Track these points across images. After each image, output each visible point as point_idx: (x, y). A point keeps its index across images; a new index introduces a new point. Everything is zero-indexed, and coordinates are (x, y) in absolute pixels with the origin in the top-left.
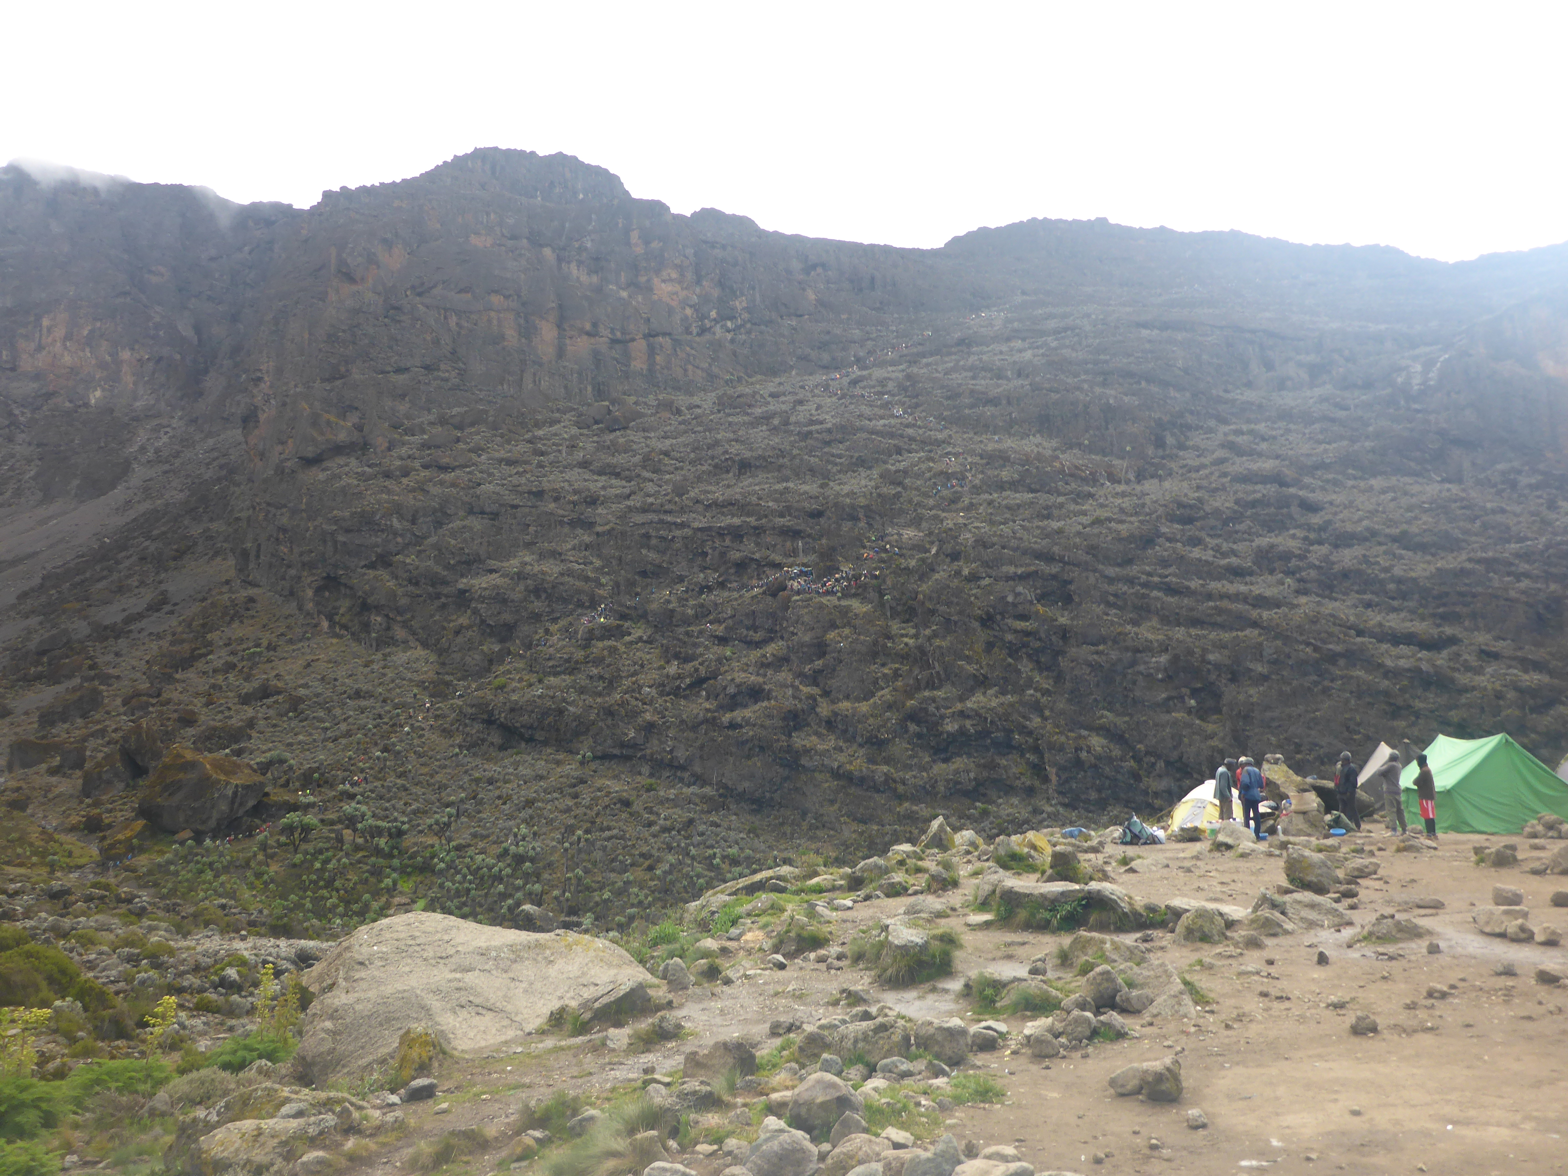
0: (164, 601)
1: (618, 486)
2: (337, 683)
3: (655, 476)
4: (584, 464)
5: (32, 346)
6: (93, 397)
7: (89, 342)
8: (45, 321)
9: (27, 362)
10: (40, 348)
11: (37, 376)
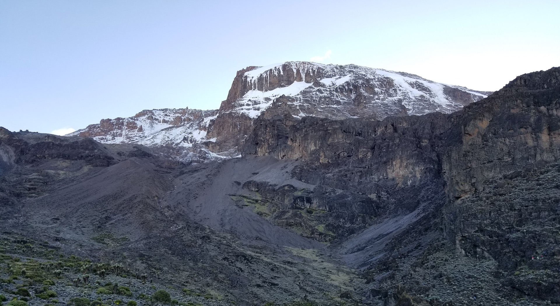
0: (419, 246)
2: (463, 273)
5: (392, 171)
6: (409, 183)
7: (406, 167)
8: (394, 163)
9: (390, 176)
10: (393, 171)
11: (393, 179)
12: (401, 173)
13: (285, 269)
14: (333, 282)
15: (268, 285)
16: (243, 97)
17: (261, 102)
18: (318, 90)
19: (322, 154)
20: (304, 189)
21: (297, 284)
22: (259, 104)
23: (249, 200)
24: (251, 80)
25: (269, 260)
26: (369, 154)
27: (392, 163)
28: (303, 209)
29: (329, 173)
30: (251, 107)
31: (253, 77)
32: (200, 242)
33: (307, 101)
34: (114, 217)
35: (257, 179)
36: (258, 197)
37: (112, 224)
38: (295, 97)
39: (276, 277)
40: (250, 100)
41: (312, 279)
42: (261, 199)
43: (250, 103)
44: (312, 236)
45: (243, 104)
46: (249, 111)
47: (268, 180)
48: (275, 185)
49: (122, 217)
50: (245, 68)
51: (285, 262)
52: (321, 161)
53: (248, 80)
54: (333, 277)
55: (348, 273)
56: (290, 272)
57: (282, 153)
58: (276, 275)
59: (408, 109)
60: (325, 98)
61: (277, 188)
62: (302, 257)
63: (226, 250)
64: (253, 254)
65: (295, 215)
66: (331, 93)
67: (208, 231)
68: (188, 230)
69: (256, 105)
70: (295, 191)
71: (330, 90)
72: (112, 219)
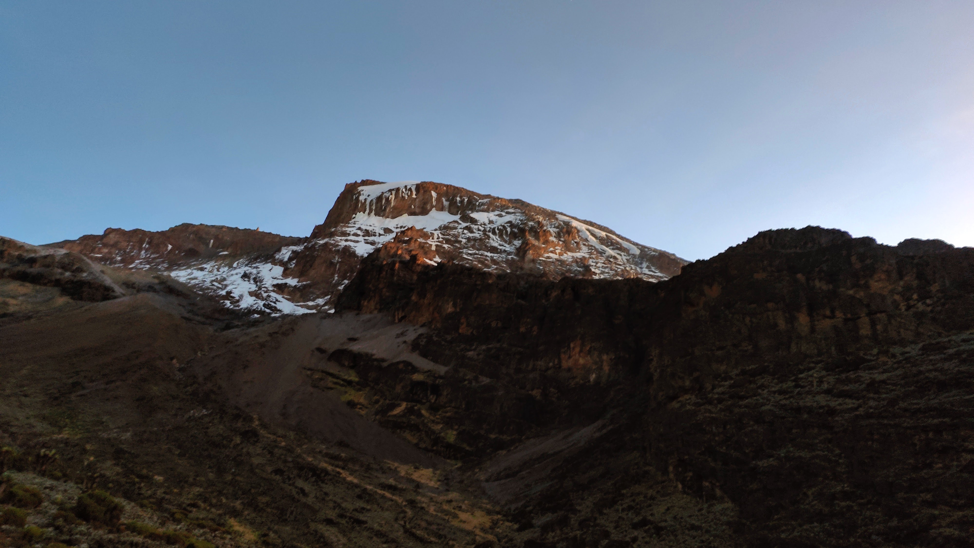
0: (608, 473)
1: (850, 403)
2: (682, 520)
3: (876, 396)
4: (828, 392)
5: (567, 356)
6: (593, 377)
7: (589, 352)
8: (572, 345)
9: (565, 364)
10: (570, 357)
11: (569, 370)
12: (581, 361)
13: (383, 497)
14: (463, 526)
15: (347, 522)
16: (350, 222)
17: (377, 234)
18: (467, 227)
19: (463, 320)
20: (429, 371)
21: (399, 524)
22: (375, 236)
23: (335, 380)
24: (365, 200)
25: (355, 481)
26: (535, 328)
27: (569, 345)
28: (424, 404)
29: (471, 350)
30: (361, 238)
31: (369, 196)
32: (238, 440)
33: (448, 241)
34: (90, 384)
35: (355, 347)
36: (353, 377)
37: (81, 395)
38: (431, 233)
39: (363, 509)
40: (359, 229)
41: (427, 517)
42: (357, 379)
43: (359, 232)
44: (435, 448)
45: (348, 232)
46: (355, 244)
47: (374, 352)
48: (383, 360)
49: (103, 386)
50: (359, 181)
51: (384, 487)
52: (460, 331)
53: (362, 198)
54: (463, 516)
55: (489, 512)
56: (390, 503)
57: (400, 314)
58: (365, 507)
59: (594, 272)
60: (475, 239)
61: (385, 364)
62: (413, 481)
63: (283, 457)
64: (330, 468)
65: (410, 411)
66: (485, 234)
67: (257, 423)
68: (221, 418)
69: (369, 236)
70: (414, 373)
71: (485, 231)
72: (84, 388)
